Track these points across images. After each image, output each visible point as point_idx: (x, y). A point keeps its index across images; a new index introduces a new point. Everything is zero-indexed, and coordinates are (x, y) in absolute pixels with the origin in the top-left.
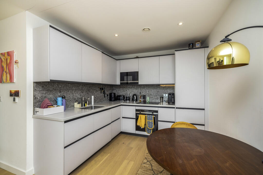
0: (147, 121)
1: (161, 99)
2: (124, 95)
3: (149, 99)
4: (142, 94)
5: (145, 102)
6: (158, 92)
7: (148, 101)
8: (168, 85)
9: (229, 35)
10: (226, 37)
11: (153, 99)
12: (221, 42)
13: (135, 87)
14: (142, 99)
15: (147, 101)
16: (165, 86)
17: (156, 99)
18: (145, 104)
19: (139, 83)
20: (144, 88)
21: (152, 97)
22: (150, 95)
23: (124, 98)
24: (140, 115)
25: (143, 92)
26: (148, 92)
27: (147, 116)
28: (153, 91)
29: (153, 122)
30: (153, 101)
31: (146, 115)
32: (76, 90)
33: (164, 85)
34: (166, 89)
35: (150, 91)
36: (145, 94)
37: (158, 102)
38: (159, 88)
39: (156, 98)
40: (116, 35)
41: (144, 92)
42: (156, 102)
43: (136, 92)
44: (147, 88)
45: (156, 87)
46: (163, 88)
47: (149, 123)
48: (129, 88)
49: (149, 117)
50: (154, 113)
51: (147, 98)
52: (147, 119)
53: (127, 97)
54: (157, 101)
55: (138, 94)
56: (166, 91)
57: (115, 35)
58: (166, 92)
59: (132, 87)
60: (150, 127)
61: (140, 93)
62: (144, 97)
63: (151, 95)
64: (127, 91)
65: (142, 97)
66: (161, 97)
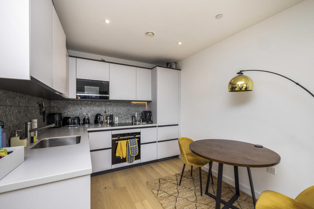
0: (130, 147)
1: (133, 118)
2: (77, 115)
3: (117, 120)
4: (107, 114)
5: (112, 124)
6: (129, 110)
7: (117, 122)
8: (140, 102)
9: (243, 71)
10: (241, 71)
11: (123, 119)
12: (237, 73)
13: (97, 104)
14: (108, 120)
15: (115, 122)
16: (137, 104)
17: (127, 119)
18: (113, 126)
19: (110, 99)
20: (111, 105)
21: (121, 117)
22: (118, 115)
23: (79, 120)
24: (119, 142)
25: (109, 111)
26: (115, 111)
27: (129, 140)
28: (122, 110)
29: (137, 147)
30: (123, 122)
31: (127, 140)
32: (11, 106)
33: (136, 102)
34: (138, 107)
35: (119, 109)
36: (111, 114)
37: (129, 123)
38: (130, 105)
39: (126, 117)
40: (107, 22)
41: (111, 110)
42: (126, 123)
43: (98, 111)
44: (115, 105)
45: (126, 104)
46: (135, 105)
47: (133, 149)
48: (86, 104)
49: (132, 142)
50: (137, 136)
51: (116, 118)
52: (130, 145)
53: (84, 119)
54: (128, 121)
55: (103, 113)
56: (137, 109)
57: (104, 21)
58: (138, 111)
59: (91, 103)
60: (134, 153)
61: (105, 112)
62: (111, 117)
63: (120, 114)
64: (81, 109)
65: (108, 118)
66: (133, 116)
